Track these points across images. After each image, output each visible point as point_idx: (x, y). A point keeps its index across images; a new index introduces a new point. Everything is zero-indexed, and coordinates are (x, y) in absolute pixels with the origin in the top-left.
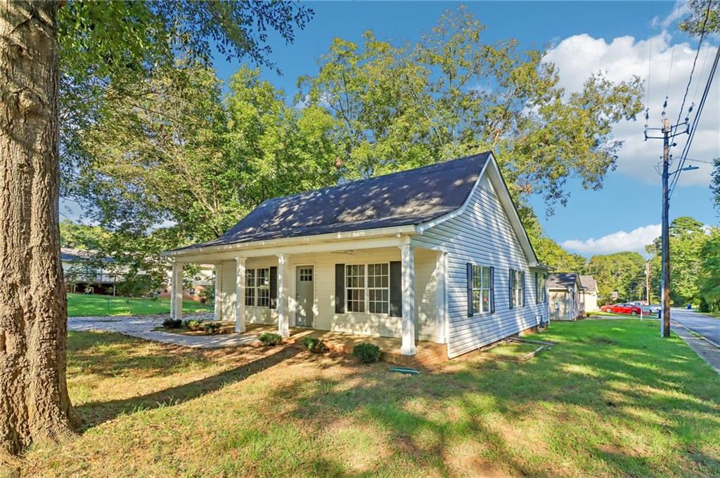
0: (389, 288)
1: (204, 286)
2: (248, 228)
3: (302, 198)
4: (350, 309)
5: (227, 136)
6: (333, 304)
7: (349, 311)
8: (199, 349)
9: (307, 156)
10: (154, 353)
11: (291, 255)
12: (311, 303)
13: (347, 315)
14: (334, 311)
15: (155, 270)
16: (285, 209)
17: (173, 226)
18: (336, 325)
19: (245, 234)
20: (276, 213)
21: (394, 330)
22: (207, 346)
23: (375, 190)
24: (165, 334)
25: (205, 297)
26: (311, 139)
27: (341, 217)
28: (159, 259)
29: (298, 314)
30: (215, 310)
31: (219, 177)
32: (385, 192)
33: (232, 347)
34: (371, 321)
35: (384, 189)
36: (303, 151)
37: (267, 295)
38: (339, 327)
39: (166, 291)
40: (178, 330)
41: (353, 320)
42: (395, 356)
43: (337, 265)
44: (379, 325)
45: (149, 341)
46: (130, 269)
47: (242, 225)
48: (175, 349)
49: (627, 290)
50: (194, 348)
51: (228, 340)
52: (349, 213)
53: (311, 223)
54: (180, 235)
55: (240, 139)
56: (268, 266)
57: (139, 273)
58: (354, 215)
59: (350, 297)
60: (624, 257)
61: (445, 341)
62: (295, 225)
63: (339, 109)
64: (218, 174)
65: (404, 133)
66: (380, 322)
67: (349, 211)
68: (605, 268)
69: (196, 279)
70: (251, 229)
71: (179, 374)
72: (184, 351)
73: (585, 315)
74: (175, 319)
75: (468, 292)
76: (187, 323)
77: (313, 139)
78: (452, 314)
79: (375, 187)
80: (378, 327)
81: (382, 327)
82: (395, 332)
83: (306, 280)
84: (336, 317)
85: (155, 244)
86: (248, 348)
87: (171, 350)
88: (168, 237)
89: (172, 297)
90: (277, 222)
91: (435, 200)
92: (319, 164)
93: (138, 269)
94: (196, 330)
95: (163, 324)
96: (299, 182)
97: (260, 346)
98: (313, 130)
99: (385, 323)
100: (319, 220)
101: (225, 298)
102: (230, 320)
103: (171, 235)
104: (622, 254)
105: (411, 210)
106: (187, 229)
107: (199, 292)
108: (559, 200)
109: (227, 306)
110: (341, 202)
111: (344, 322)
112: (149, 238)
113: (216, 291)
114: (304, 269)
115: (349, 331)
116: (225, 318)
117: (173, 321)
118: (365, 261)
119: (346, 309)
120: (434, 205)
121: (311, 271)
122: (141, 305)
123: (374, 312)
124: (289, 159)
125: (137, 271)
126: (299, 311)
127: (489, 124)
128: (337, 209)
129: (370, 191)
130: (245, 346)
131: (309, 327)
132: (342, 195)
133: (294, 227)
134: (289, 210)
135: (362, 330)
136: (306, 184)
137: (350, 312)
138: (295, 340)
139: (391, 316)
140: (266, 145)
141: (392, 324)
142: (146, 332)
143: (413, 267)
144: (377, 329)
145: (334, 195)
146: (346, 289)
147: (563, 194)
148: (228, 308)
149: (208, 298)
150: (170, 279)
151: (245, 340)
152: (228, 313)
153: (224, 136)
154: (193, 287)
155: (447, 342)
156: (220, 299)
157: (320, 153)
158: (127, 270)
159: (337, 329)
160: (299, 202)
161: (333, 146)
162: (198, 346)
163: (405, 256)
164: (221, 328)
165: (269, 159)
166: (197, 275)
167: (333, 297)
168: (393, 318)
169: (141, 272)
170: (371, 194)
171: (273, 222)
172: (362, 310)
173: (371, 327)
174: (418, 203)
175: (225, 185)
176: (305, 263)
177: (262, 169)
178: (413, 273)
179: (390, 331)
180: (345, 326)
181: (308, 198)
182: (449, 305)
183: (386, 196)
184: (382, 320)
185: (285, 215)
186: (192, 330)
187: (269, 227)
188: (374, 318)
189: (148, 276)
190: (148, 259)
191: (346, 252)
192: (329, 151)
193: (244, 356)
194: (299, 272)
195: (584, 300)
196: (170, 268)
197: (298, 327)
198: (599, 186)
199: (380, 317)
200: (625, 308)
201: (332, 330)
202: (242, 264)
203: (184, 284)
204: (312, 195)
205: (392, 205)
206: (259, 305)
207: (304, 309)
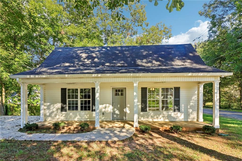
0: (173, 99)
2: (63, 63)
12: (124, 107)
13: (149, 113)
14: (141, 110)
16: (85, 55)
18: (142, 117)
21: (176, 117)
23: (145, 52)
29: (113, 113)
34: (164, 114)
35: (150, 52)
38: (144, 118)
41: (152, 114)
43: (141, 88)
52: (142, 62)
53: (119, 65)
56: (90, 87)
58: (146, 63)
59: (149, 104)
66: (168, 114)
70: (68, 64)
80: (167, 116)
81: (169, 116)
82: (176, 119)
84: (142, 114)
90: (87, 62)
99: (171, 114)
100: (123, 63)
109: (51, 111)
110: (128, 56)
111: (147, 116)
114: (117, 89)
115: (150, 120)
118: (160, 86)
119: (148, 109)
121: (122, 91)
126: (115, 111)
135: (158, 119)
137: (150, 111)
141: (175, 115)
144: (167, 118)
148: (53, 112)
152: (53, 115)
156: (44, 108)
159: (142, 119)
163: (217, 85)
168: (175, 112)
170: (144, 54)
173: (163, 117)
179: (174, 118)
180: (148, 118)
181: (95, 50)
194: (114, 91)
199: (168, 112)
204: (98, 49)
206: (82, 109)
207: (119, 110)
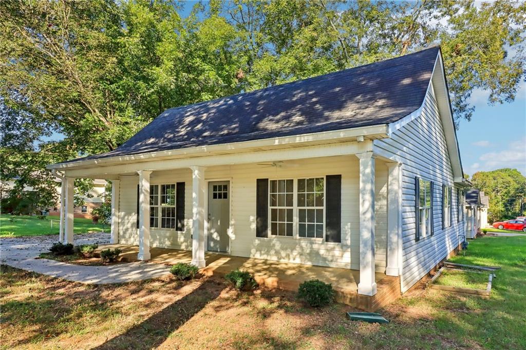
0: (324, 208)
1: (96, 204)
2: (149, 138)
3: (211, 106)
4: (274, 232)
5: (121, 40)
6: (254, 226)
7: (272, 234)
8: (96, 286)
9: (207, 67)
10: (35, 294)
11: (209, 167)
12: (225, 225)
13: (271, 241)
14: (255, 234)
15: (43, 186)
16: (191, 118)
17: (63, 140)
18: (257, 251)
19: (146, 145)
20: (181, 122)
21: (330, 258)
22: (105, 282)
23: (298, 95)
24: (53, 263)
25: (97, 215)
26: (212, 48)
27: (262, 125)
28: (47, 175)
29: (210, 238)
30: (112, 232)
31: (113, 86)
32: (312, 96)
33: (137, 283)
34: (302, 247)
35: (310, 93)
36: (203, 61)
37: (173, 216)
38: (261, 254)
39: (55, 209)
40: (69, 257)
41: (278, 246)
42: (349, 296)
43: (257, 180)
44: (311, 251)
45: (30, 275)
46: (15, 185)
47: (142, 136)
48: (64, 286)
49: (506, 206)
50: (89, 285)
51: (130, 271)
52: (271, 120)
53: (226, 132)
54: (71, 148)
55: (137, 44)
56: (174, 181)
57: (25, 189)
58: (278, 121)
59: (274, 218)
60: (503, 174)
61: (399, 273)
62: (206, 134)
63: (241, 21)
64: (112, 83)
65: (310, 44)
66: (311, 248)
67: (271, 117)
68: (487, 184)
69: (88, 196)
70: (152, 140)
71: (69, 335)
72: (76, 289)
73: (482, 233)
74: (65, 243)
75: (415, 212)
76: (79, 249)
77: (214, 49)
78: (404, 238)
79: (299, 91)
80: (309, 254)
81: (314, 254)
82: (332, 261)
83: (220, 197)
84: (257, 241)
85: (43, 157)
86: (157, 284)
87: (58, 288)
88: (57, 151)
89: (61, 217)
90: (183, 132)
91: (381, 103)
92: (220, 75)
93: (25, 185)
94: (90, 257)
95: (51, 250)
96: (199, 95)
97: (171, 281)
98: (214, 39)
99: (318, 249)
100: (234, 128)
101: (123, 218)
102: (129, 243)
103: (60, 149)
104: (501, 171)
105: (353, 113)
106: (78, 142)
107: (92, 210)
108: (463, 114)
109: (125, 227)
110: (259, 108)
111: (268, 248)
112: (36, 151)
113: (113, 210)
114: (218, 184)
115: (273, 259)
116: (123, 242)
117: (64, 246)
118: (295, 175)
119: (269, 232)
120: (382, 107)
121: (226, 187)
122: (29, 223)
123: (305, 236)
124: (189, 69)
125: (23, 187)
126: (211, 234)
127: (396, 36)
128: (255, 116)
129: (294, 96)
130: (153, 281)
131: (223, 254)
132: (259, 101)
133: (205, 136)
134: (196, 119)
135: (289, 259)
136: (206, 97)
137: (274, 236)
138: (214, 272)
139: (327, 240)
140: (163, 53)
141: (327, 250)
142: (29, 262)
143: (374, 181)
144: (308, 257)
145: (249, 102)
146: (270, 208)
147: (468, 107)
148: (127, 229)
149: (102, 216)
150: (59, 196)
151: (152, 271)
152: (127, 236)
153: (118, 40)
154: (85, 204)
155: (401, 274)
156: (117, 220)
157: (222, 64)
158: (11, 185)
159: (258, 256)
160: (207, 110)
161: (234, 58)
162: (95, 281)
163: (365, 168)
164: (120, 255)
165: (167, 67)
166: (90, 192)
167: (253, 218)
168: (329, 243)
169: (28, 188)
170: (295, 99)
171: (178, 132)
172: (290, 233)
173: (301, 255)
174: (358, 106)
175: (121, 96)
176: (219, 178)
177: (160, 78)
178: (374, 189)
179: (325, 259)
180: (268, 253)
181: (216, 105)
182: (403, 228)
183: (314, 100)
184: (315, 246)
185: (192, 124)
186: (85, 257)
187: (174, 137)
188: (304, 243)
189: (36, 192)
190: (35, 173)
191: (275, 164)
192: (230, 63)
193: (153, 296)
194: (212, 189)
195: (480, 217)
196: (60, 184)
197: (211, 253)
198: (511, 97)
199: (312, 243)
200: (516, 225)
201: (251, 256)
202: (146, 180)
203: (75, 201)
204: (222, 102)
205: (325, 109)
206: (163, 226)
207: (218, 232)
